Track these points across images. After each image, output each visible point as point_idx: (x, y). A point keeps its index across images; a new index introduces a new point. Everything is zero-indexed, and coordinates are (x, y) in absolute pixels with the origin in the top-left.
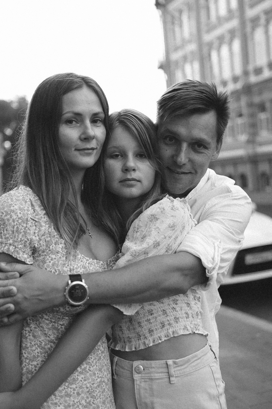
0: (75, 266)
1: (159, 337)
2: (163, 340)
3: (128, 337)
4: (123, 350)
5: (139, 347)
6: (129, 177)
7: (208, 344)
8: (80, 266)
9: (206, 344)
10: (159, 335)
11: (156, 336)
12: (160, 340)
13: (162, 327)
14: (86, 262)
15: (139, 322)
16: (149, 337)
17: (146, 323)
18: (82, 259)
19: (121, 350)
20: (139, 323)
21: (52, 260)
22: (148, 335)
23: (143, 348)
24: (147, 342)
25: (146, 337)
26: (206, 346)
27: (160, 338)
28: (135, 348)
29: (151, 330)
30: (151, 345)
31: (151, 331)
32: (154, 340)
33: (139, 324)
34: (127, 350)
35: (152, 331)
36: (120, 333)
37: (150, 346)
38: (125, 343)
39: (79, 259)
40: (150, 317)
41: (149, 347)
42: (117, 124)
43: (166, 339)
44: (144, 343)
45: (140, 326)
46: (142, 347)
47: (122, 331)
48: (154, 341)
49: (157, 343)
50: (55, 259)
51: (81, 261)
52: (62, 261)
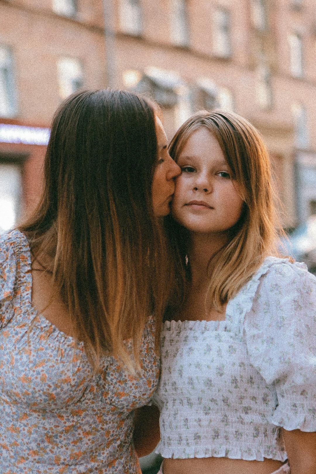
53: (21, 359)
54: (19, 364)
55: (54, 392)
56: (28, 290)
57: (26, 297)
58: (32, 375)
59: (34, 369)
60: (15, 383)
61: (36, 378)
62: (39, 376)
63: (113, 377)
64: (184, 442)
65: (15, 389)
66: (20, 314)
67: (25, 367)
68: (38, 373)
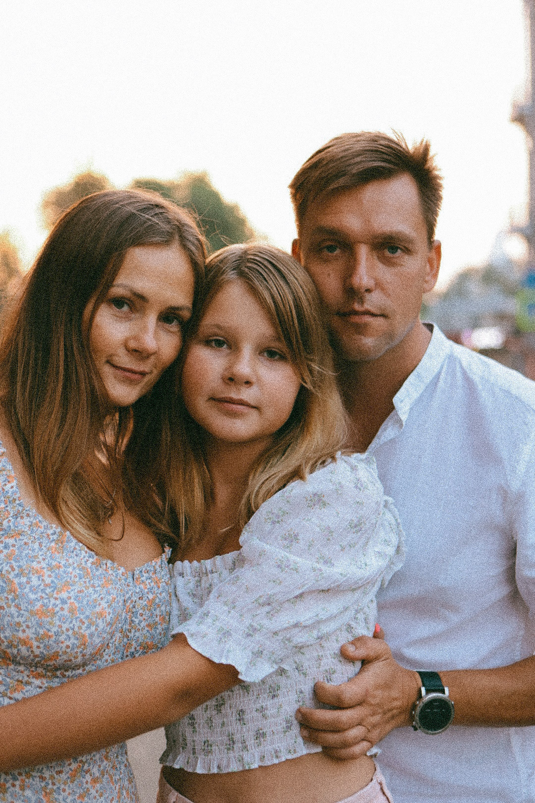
0: (63, 562)
1: (276, 752)
2: (283, 759)
3: (205, 742)
4: (190, 770)
5: (228, 766)
6: (234, 395)
7: (374, 781)
8: (74, 563)
9: (372, 780)
10: (276, 746)
11: (268, 747)
12: (277, 757)
13: (285, 729)
14: (88, 560)
15: (242, 710)
16: (253, 747)
17: (255, 714)
18: (79, 552)
19: (185, 769)
20: (241, 712)
21: (5, 547)
22: (251, 742)
23: (236, 770)
24: (247, 757)
25: (246, 747)
26: (371, 784)
27: (277, 754)
28: (219, 767)
29: (261, 731)
30: (255, 766)
31: (260, 735)
32: (264, 757)
33: (239, 714)
34: (199, 770)
35: (264, 735)
36: (188, 731)
37: (253, 767)
38: (194, 753)
39: (72, 550)
40: (269, 703)
41: (250, 770)
42: (231, 275)
43: (290, 757)
44: (241, 760)
45: (240, 720)
46: (235, 767)
47: (194, 728)
48: (262, 758)
49: (268, 763)
50: (14, 546)
51: (77, 555)
52: (30, 550)
53: (28, 583)
54: (27, 590)
55: (87, 633)
56: (13, 481)
57: (11, 490)
58: (55, 605)
59: (55, 595)
60: (24, 622)
61: (62, 609)
62: (66, 607)
63: (141, 618)
64: (238, 746)
65: (24, 631)
66: (7, 518)
67: (40, 594)
68: (64, 602)
